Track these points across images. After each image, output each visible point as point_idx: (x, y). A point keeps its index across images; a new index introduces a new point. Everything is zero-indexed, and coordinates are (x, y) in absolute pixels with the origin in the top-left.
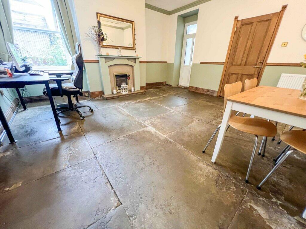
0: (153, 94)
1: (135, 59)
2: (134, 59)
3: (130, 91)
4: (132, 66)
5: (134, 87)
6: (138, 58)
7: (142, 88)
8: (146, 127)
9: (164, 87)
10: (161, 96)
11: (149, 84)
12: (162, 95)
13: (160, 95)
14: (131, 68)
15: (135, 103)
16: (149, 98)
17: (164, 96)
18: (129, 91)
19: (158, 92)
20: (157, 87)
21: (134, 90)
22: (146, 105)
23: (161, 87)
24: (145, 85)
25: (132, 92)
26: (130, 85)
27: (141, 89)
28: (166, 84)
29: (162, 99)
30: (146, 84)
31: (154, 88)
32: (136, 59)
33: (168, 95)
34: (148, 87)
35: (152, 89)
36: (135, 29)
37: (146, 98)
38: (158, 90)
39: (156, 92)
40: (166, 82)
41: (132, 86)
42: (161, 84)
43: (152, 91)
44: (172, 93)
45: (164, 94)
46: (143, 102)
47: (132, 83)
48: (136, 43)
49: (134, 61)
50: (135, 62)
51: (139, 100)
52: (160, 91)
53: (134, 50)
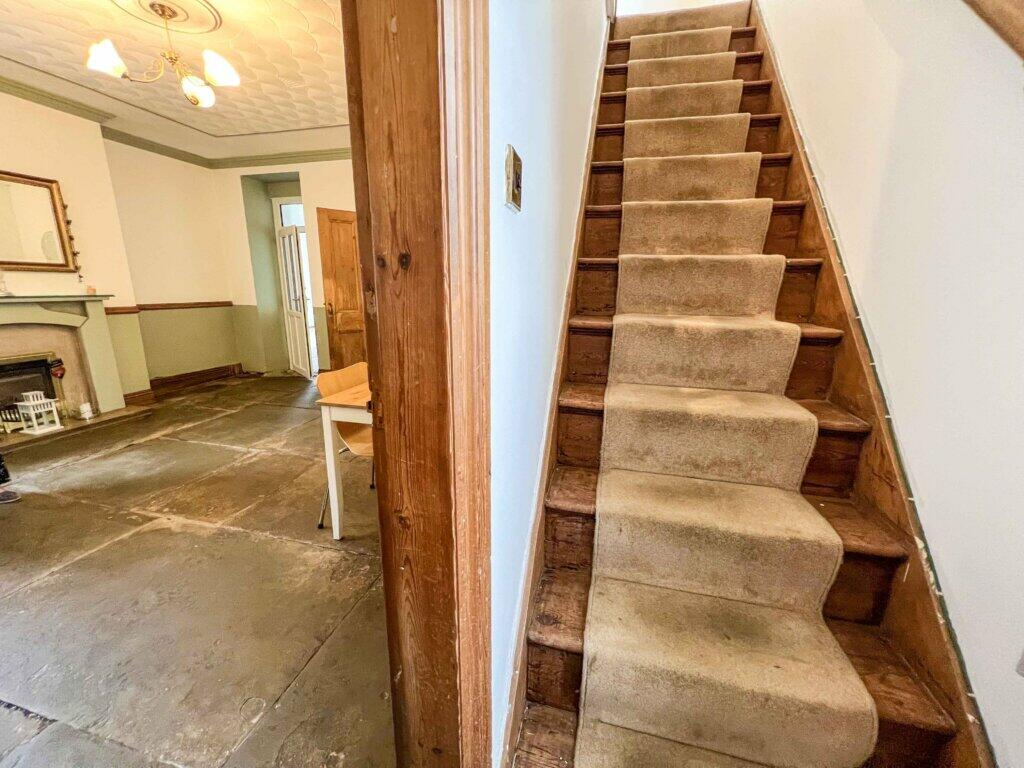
0: (186, 415)
1: (82, 304)
2: (80, 305)
3: (76, 416)
4: (73, 329)
5: (91, 398)
6: (96, 298)
7: (130, 399)
8: (151, 519)
9: (236, 383)
10: (220, 415)
11: (169, 378)
12: (221, 412)
13: (216, 413)
14: (66, 335)
15: (105, 457)
16: (169, 430)
17: (229, 412)
18: (66, 421)
19: (208, 402)
20: (208, 384)
21: (96, 411)
22: (154, 456)
23: (224, 383)
24: (148, 386)
25: (84, 419)
26: (67, 394)
27: (127, 404)
28: (241, 372)
29: (220, 423)
30: (151, 382)
31: (191, 392)
32: (88, 305)
33: (247, 407)
34: (162, 391)
35: (182, 395)
36: (65, 207)
37: (155, 430)
38: (210, 395)
39: (198, 404)
40: (240, 365)
41: (82, 396)
42: (222, 374)
43: (183, 401)
44: (262, 398)
45: (230, 406)
46: (140, 446)
47: (81, 387)
48: (76, 250)
49: (77, 309)
50: (85, 314)
51: (120, 446)
52: (216, 398)
53: (74, 272)
